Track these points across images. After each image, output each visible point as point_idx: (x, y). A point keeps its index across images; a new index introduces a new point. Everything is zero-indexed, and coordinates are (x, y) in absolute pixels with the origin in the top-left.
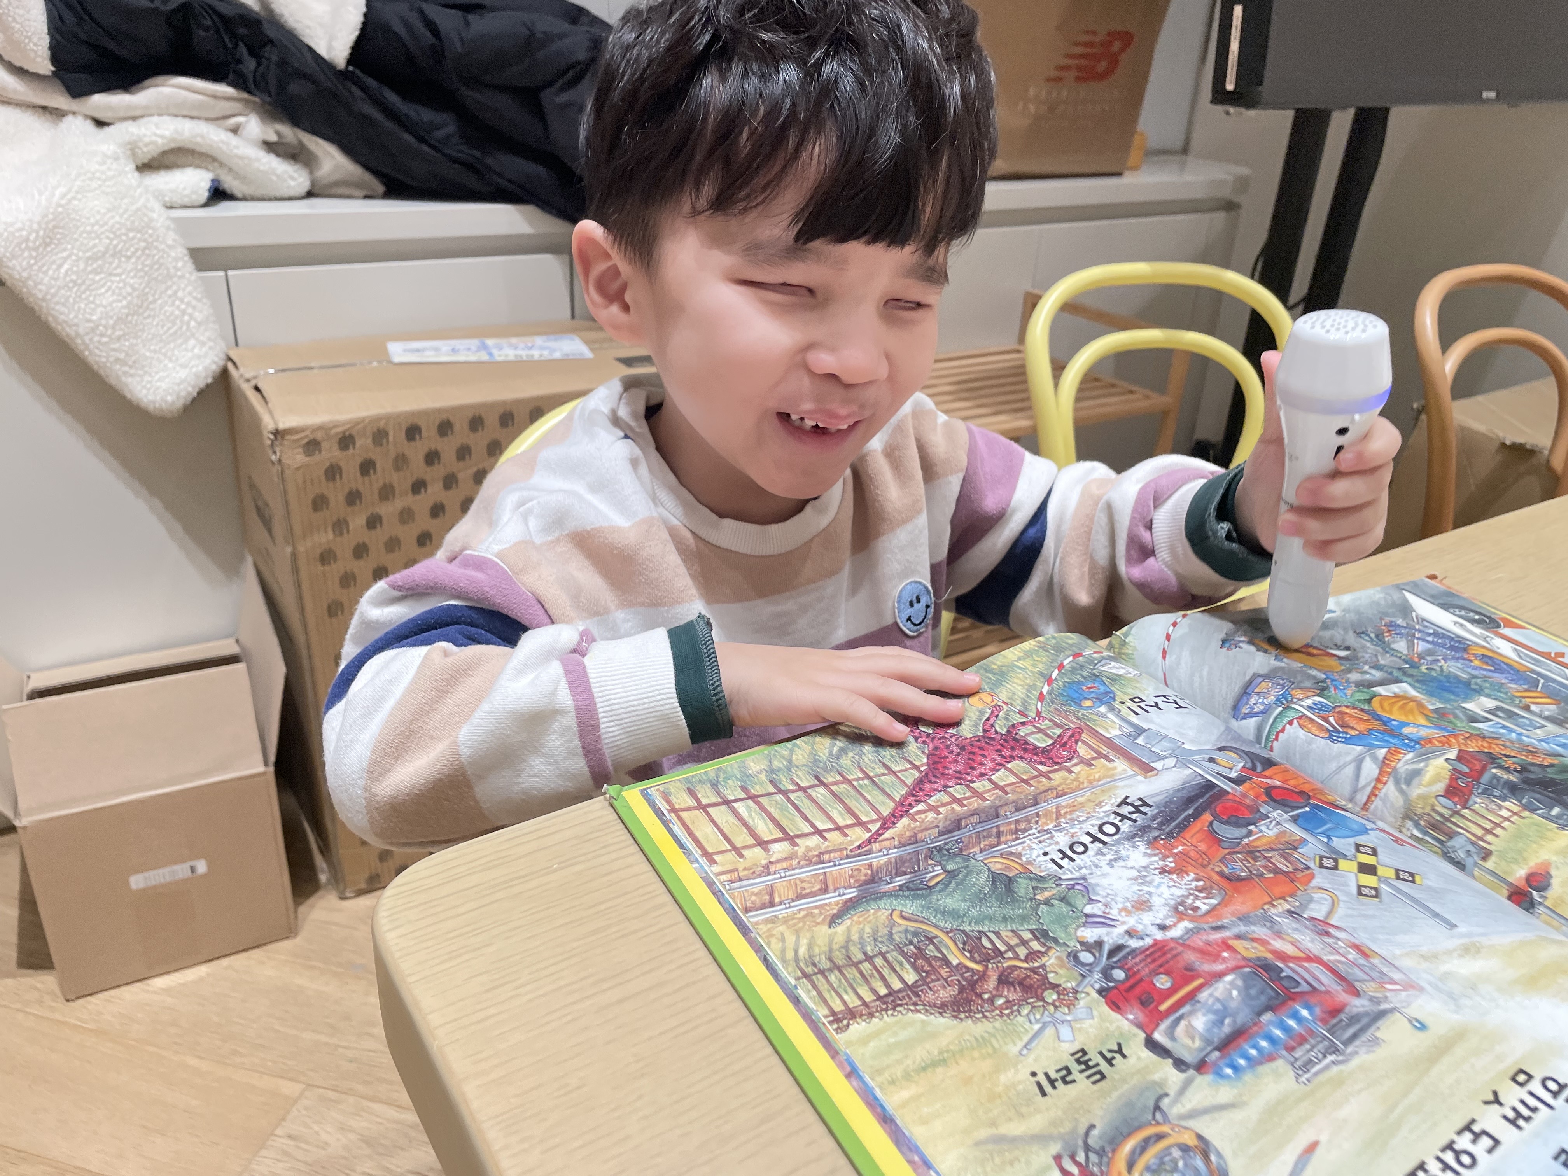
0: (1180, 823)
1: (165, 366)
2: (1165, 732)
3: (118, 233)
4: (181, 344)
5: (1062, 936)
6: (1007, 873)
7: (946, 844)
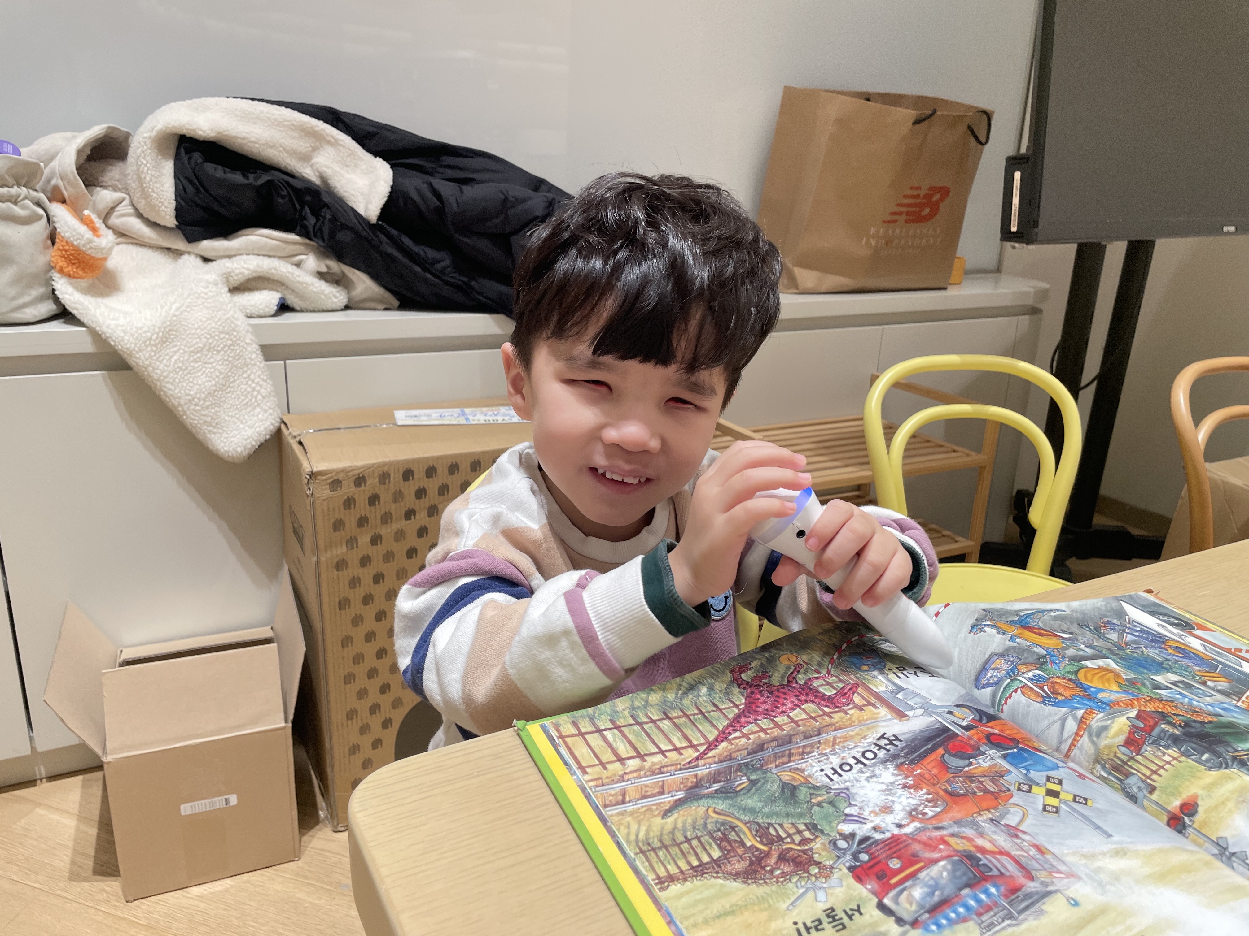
0: (920, 754)
1: (238, 426)
2: (918, 691)
3: (213, 334)
4: (249, 412)
5: (826, 828)
6: (793, 783)
7: (752, 761)
